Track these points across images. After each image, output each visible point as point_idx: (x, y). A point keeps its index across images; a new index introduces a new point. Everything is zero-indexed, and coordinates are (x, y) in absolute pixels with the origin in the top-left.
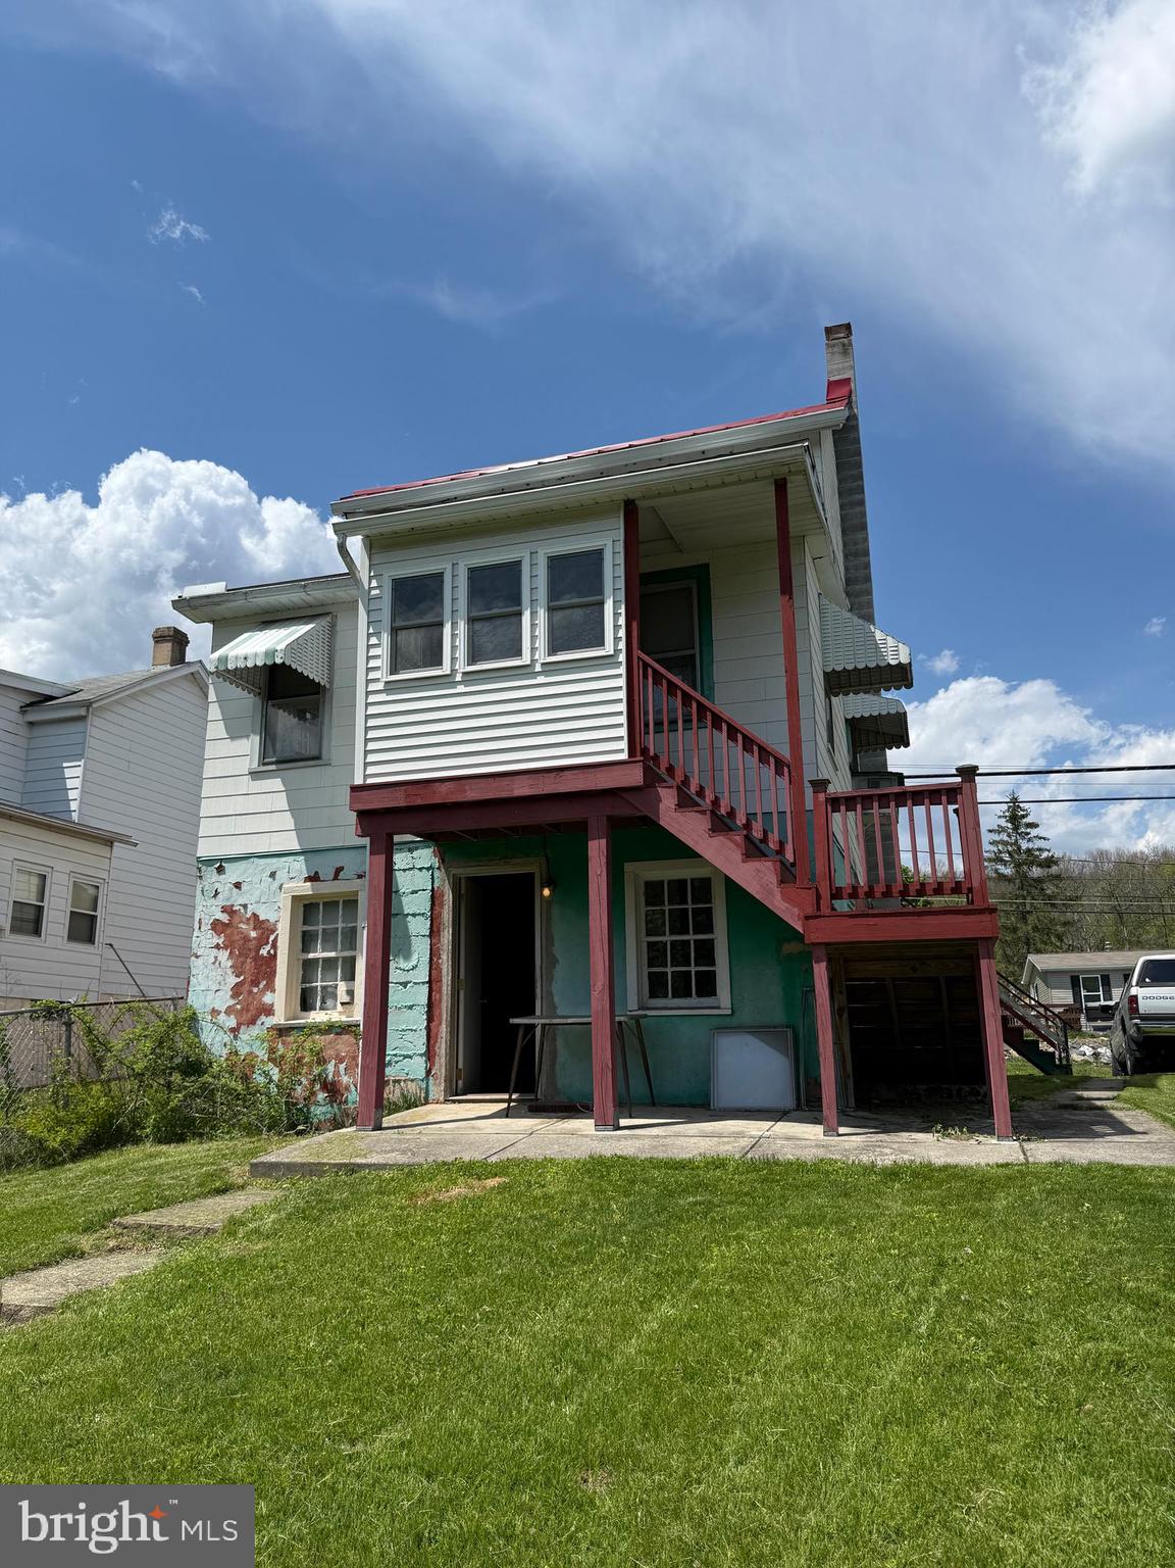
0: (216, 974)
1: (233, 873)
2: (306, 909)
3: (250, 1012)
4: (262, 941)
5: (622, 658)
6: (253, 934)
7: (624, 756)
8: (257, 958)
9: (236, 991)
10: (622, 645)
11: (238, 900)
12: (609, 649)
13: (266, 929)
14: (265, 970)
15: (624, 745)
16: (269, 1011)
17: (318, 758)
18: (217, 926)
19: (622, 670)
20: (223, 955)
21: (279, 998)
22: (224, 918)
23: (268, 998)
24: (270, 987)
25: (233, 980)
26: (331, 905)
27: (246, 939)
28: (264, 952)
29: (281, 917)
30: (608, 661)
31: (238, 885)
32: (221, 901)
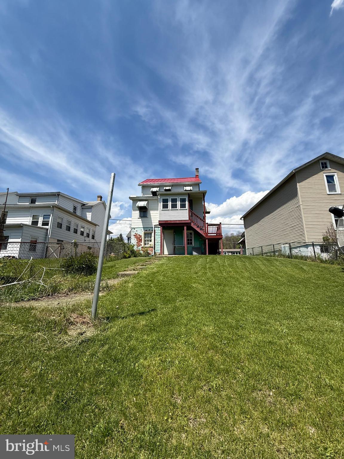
0: (134, 241)
1: (136, 229)
2: (145, 234)
3: (139, 245)
4: (140, 237)
5: (188, 209)
6: (139, 236)
7: (188, 219)
8: (140, 239)
9: (137, 243)
10: (188, 208)
11: (137, 233)
12: (186, 208)
13: (141, 236)
14: (141, 240)
15: (188, 218)
16: (141, 245)
17: (146, 217)
18: (134, 235)
19: (188, 211)
20: (135, 239)
21: (142, 244)
22: (135, 235)
23: (141, 244)
24: (141, 242)
25: (137, 242)
26: (148, 234)
27: (138, 237)
28: (140, 238)
29: (142, 234)
30: (187, 210)
31: (137, 231)
32: (135, 233)
